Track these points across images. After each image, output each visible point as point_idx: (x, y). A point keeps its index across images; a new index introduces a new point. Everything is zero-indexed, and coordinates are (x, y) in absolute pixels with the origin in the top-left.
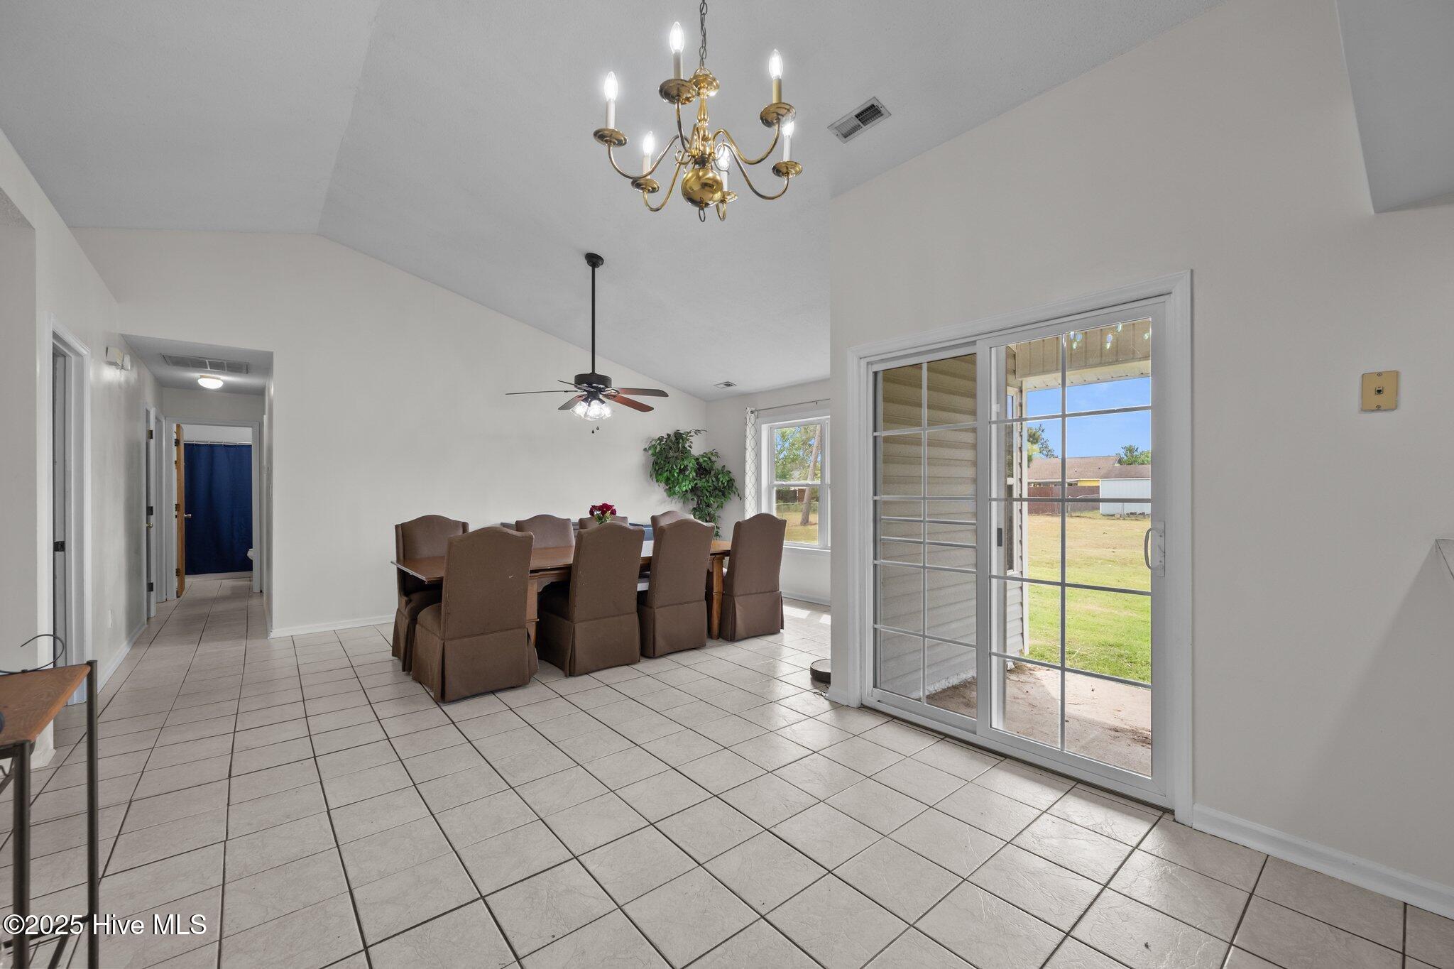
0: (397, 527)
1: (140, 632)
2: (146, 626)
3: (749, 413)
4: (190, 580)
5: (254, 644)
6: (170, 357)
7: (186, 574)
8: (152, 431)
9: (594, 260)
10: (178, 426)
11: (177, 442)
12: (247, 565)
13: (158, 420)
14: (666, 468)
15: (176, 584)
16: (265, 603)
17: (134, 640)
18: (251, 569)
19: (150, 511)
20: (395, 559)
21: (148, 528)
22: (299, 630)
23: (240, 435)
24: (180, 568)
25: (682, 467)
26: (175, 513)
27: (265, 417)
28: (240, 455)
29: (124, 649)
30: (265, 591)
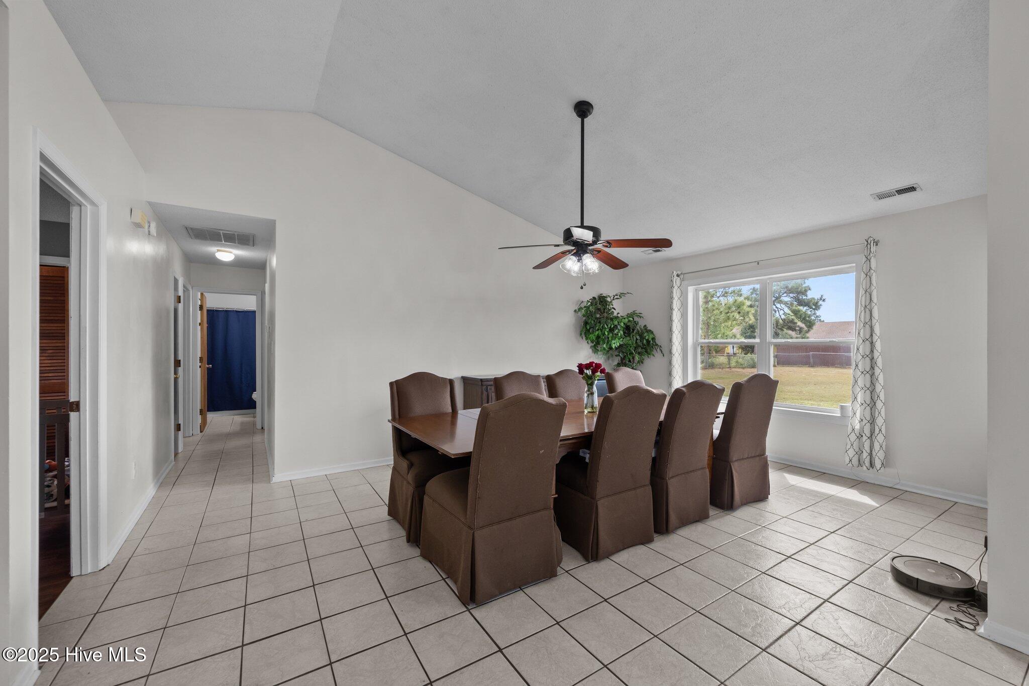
0: (391, 384)
1: (167, 471)
2: (173, 463)
3: (675, 276)
4: (211, 416)
5: (259, 487)
6: (192, 229)
7: (208, 411)
8: (180, 296)
9: (583, 109)
10: (202, 294)
11: (201, 308)
12: (252, 405)
13: (186, 290)
14: (597, 328)
15: (200, 421)
16: (266, 440)
17: (161, 481)
18: (255, 408)
19: (177, 363)
20: (390, 418)
21: (176, 379)
22: (297, 475)
23: (247, 303)
24: (203, 408)
25: (612, 326)
26: (200, 364)
27: (267, 286)
28: (247, 318)
29: (151, 491)
30: (266, 428)
